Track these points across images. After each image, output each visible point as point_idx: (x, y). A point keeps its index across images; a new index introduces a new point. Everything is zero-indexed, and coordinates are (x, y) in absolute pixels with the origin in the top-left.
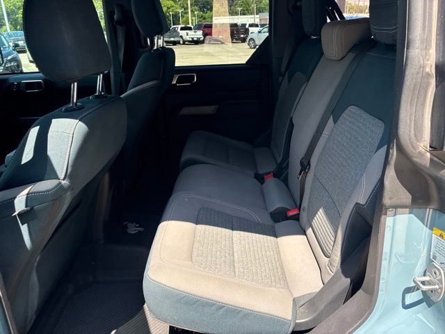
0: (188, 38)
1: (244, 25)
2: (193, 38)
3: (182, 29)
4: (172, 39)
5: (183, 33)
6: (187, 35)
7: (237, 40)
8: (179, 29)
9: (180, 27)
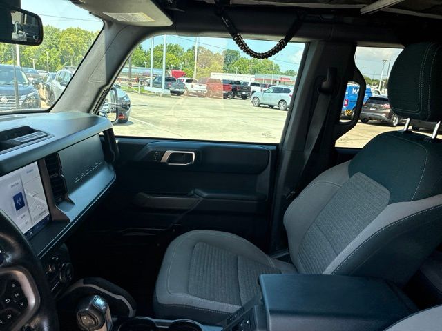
0: (193, 90)
1: (246, 83)
2: (197, 91)
3: (188, 81)
4: (177, 90)
5: (188, 85)
6: (192, 87)
7: (238, 96)
8: (185, 81)
9: (186, 79)
